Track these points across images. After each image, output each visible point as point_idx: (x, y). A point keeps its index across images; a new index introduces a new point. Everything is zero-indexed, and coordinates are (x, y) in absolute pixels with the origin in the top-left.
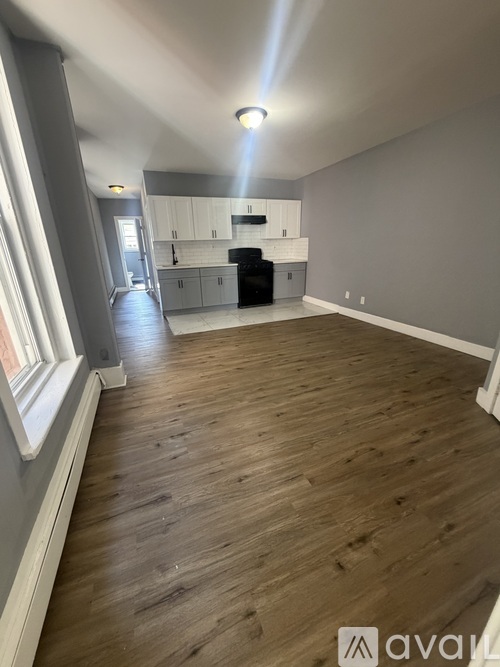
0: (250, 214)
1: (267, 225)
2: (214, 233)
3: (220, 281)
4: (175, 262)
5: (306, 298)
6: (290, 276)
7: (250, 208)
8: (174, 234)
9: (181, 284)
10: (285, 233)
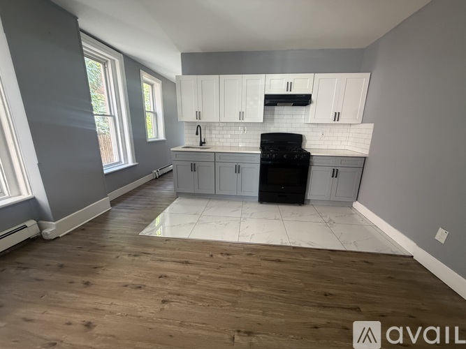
0: (289, 93)
1: (312, 106)
2: (241, 115)
3: (238, 169)
4: (202, 143)
5: (357, 206)
6: (335, 173)
7: (289, 86)
8: (198, 115)
9: (193, 168)
10: (337, 116)
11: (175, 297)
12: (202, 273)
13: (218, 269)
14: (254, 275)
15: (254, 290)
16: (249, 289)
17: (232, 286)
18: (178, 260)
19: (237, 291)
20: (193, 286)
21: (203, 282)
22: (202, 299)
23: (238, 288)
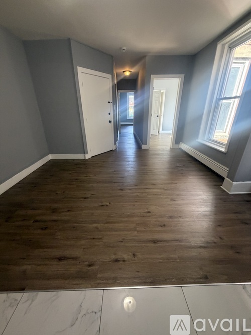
11: (145, 215)
12: (136, 233)
13: (124, 239)
14: (92, 237)
15: (95, 225)
16: (98, 225)
17: (110, 226)
18: (164, 244)
19: (107, 223)
20: (138, 222)
21: (132, 226)
22: (128, 216)
23: (106, 225)
